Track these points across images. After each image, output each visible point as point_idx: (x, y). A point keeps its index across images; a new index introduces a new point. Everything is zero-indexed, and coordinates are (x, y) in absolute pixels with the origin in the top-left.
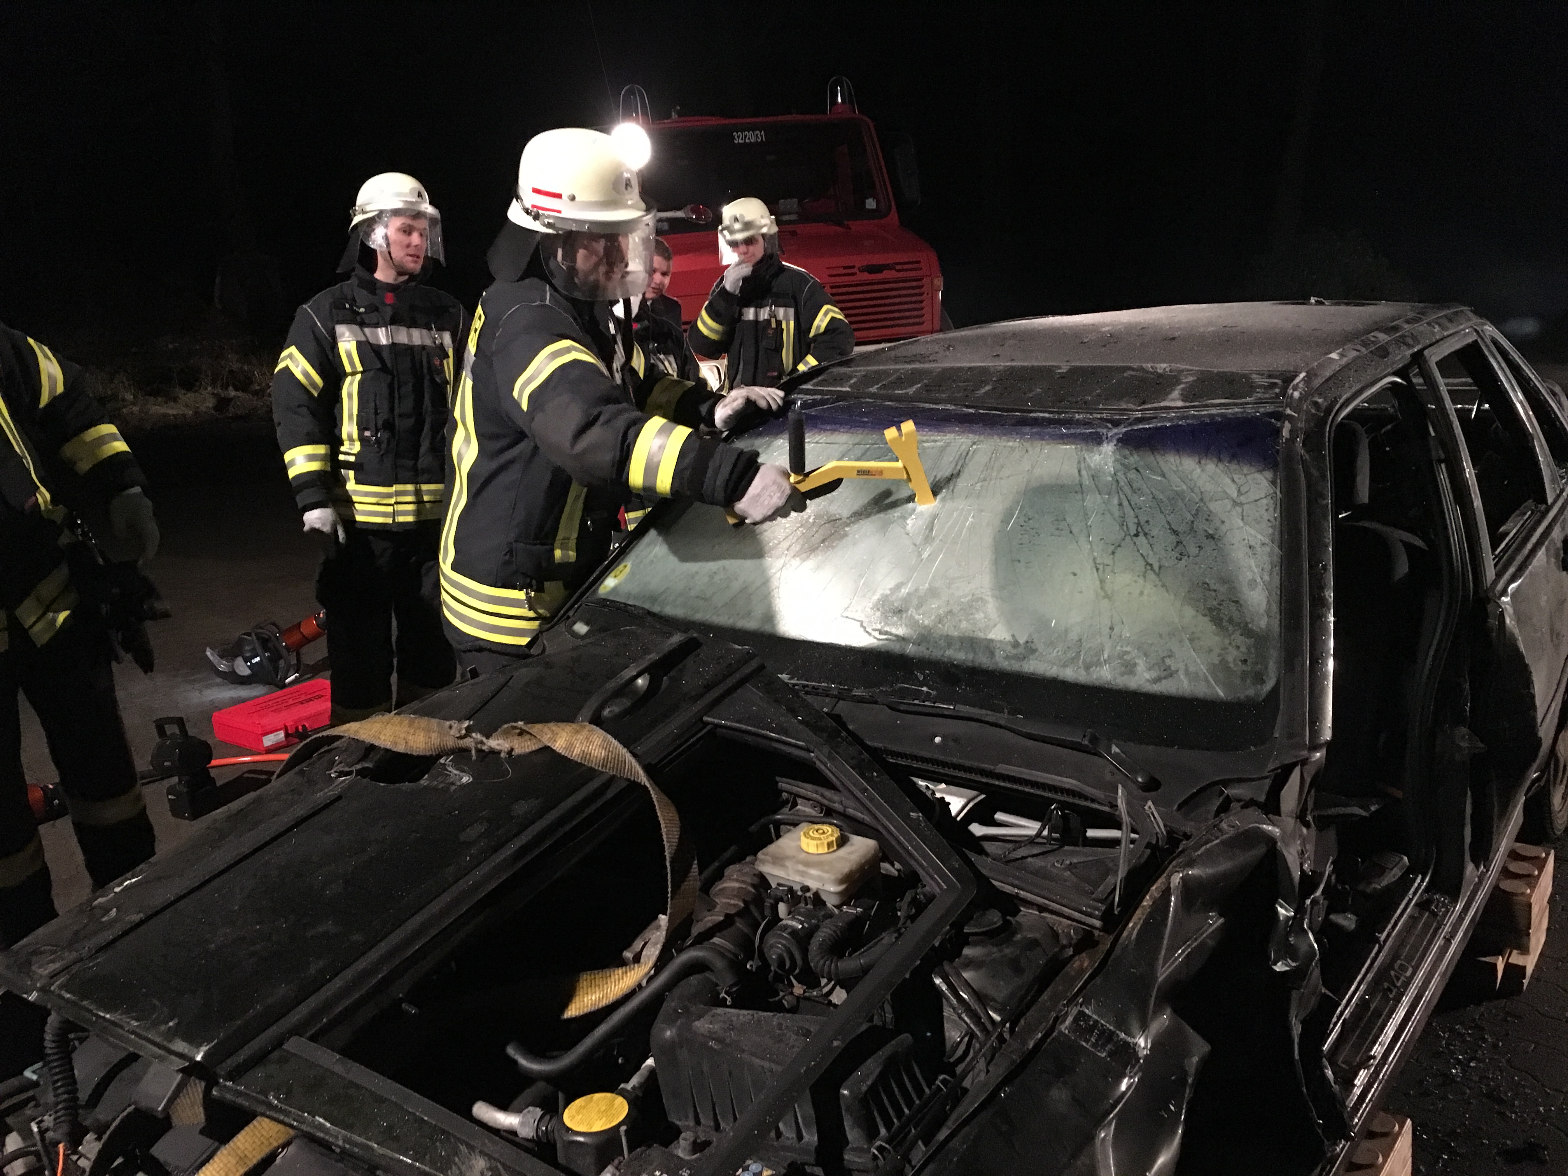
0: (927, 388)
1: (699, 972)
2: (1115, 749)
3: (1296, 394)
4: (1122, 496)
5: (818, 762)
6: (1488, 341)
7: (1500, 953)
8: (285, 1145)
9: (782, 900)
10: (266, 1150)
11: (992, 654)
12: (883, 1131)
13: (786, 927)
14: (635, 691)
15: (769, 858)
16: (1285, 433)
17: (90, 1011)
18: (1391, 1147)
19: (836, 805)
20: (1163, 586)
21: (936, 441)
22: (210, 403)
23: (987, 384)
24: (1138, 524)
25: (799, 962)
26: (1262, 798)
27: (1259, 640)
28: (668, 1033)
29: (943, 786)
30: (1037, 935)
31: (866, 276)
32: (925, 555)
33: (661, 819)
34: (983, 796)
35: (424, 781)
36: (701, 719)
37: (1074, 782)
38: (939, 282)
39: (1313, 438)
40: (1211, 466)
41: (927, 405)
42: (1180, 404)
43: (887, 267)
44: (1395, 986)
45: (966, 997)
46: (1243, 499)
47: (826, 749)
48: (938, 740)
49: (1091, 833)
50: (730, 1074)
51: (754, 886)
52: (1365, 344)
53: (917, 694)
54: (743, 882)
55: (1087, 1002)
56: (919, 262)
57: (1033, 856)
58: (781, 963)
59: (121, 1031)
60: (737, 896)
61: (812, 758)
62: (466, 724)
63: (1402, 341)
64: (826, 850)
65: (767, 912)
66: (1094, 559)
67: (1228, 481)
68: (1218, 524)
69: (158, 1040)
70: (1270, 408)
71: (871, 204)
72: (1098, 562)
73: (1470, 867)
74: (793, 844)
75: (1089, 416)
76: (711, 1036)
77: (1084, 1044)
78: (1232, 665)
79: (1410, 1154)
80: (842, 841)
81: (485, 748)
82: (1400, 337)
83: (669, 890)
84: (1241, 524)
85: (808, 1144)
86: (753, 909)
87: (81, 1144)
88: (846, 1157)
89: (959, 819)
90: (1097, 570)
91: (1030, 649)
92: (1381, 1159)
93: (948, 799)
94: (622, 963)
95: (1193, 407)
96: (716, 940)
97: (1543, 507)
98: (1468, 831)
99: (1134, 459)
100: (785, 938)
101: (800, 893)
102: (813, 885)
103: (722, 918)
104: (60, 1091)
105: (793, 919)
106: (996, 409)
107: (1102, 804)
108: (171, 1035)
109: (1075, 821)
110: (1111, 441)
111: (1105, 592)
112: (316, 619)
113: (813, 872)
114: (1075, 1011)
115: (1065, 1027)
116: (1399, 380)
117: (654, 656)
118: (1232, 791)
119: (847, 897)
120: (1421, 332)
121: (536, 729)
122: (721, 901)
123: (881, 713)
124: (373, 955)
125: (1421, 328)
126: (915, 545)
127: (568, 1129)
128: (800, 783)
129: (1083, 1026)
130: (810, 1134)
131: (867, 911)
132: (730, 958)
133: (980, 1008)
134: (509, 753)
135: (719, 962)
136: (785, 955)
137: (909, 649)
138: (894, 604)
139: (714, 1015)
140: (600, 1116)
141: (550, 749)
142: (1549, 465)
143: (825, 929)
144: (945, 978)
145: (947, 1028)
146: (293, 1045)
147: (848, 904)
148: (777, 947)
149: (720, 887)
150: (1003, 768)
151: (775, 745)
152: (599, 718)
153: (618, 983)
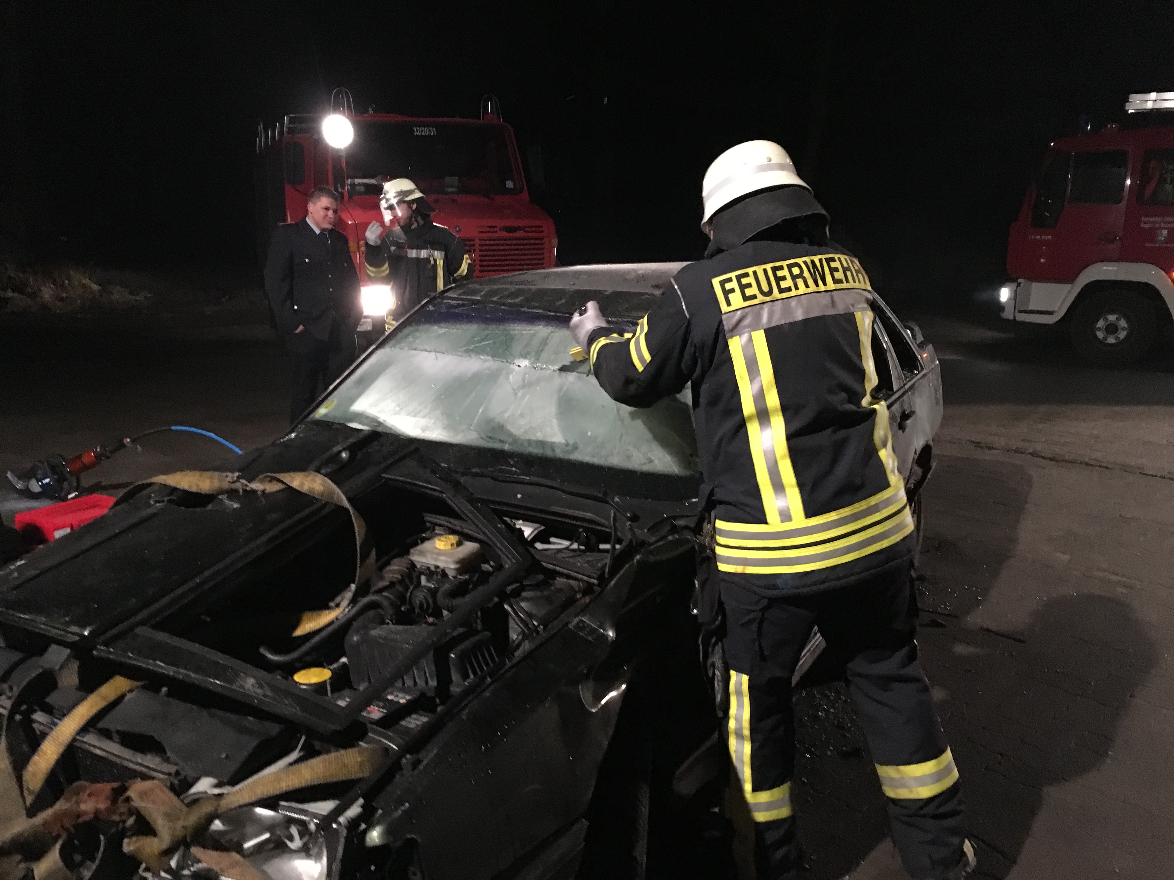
0: (527, 300)
1: (374, 609)
2: (617, 499)
5: (447, 500)
8: (131, 691)
9: (423, 574)
10: (119, 693)
11: (553, 450)
12: (471, 676)
13: (425, 587)
14: (340, 460)
15: (417, 552)
17: (15, 616)
19: (457, 528)
21: (530, 330)
23: (563, 299)
25: (432, 604)
26: (692, 525)
28: (355, 639)
29: (520, 521)
30: (562, 587)
31: (504, 234)
32: (519, 395)
34: (542, 527)
35: (210, 507)
36: (380, 475)
37: (592, 515)
38: (555, 241)
41: (526, 310)
45: (522, 616)
47: (453, 492)
48: (519, 496)
49: (600, 546)
50: (390, 654)
51: (408, 568)
53: (510, 472)
54: (400, 566)
55: (584, 615)
57: (568, 557)
58: (421, 605)
59: (35, 624)
60: (398, 573)
61: (444, 498)
62: (237, 474)
64: (450, 548)
65: (415, 580)
69: (60, 626)
71: (510, 184)
74: (432, 545)
76: (380, 637)
77: (581, 634)
80: (459, 544)
81: (248, 489)
83: (358, 565)
85: (431, 686)
86: (407, 580)
88: (451, 689)
89: (529, 539)
91: (575, 448)
93: (523, 528)
94: (328, 608)
96: (384, 594)
100: (425, 592)
101: (434, 569)
102: (442, 565)
103: (388, 584)
105: (430, 583)
107: (606, 527)
108: (68, 624)
109: (593, 539)
112: (94, 452)
113: (443, 558)
114: (577, 619)
115: (572, 625)
117: (353, 440)
119: (460, 571)
121: (281, 476)
122: (388, 576)
123: (488, 482)
126: (514, 389)
127: (297, 683)
128: (439, 517)
129: (581, 626)
130: (432, 680)
131: (471, 578)
132: (392, 603)
133: (528, 621)
134: (263, 491)
135: (386, 603)
136: (424, 601)
137: (506, 447)
138: (499, 423)
139: (381, 628)
140: (315, 676)
141: (290, 488)
142: (896, 369)
143: (447, 586)
144: (511, 606)
145: (510, 631)
146: (139, 630)
147: (461, 575)
148: (419, 596)
149: (388, 568)
150: (554, 509)
151: (424, 490)
152: (319, 472)
153: (326, 618)
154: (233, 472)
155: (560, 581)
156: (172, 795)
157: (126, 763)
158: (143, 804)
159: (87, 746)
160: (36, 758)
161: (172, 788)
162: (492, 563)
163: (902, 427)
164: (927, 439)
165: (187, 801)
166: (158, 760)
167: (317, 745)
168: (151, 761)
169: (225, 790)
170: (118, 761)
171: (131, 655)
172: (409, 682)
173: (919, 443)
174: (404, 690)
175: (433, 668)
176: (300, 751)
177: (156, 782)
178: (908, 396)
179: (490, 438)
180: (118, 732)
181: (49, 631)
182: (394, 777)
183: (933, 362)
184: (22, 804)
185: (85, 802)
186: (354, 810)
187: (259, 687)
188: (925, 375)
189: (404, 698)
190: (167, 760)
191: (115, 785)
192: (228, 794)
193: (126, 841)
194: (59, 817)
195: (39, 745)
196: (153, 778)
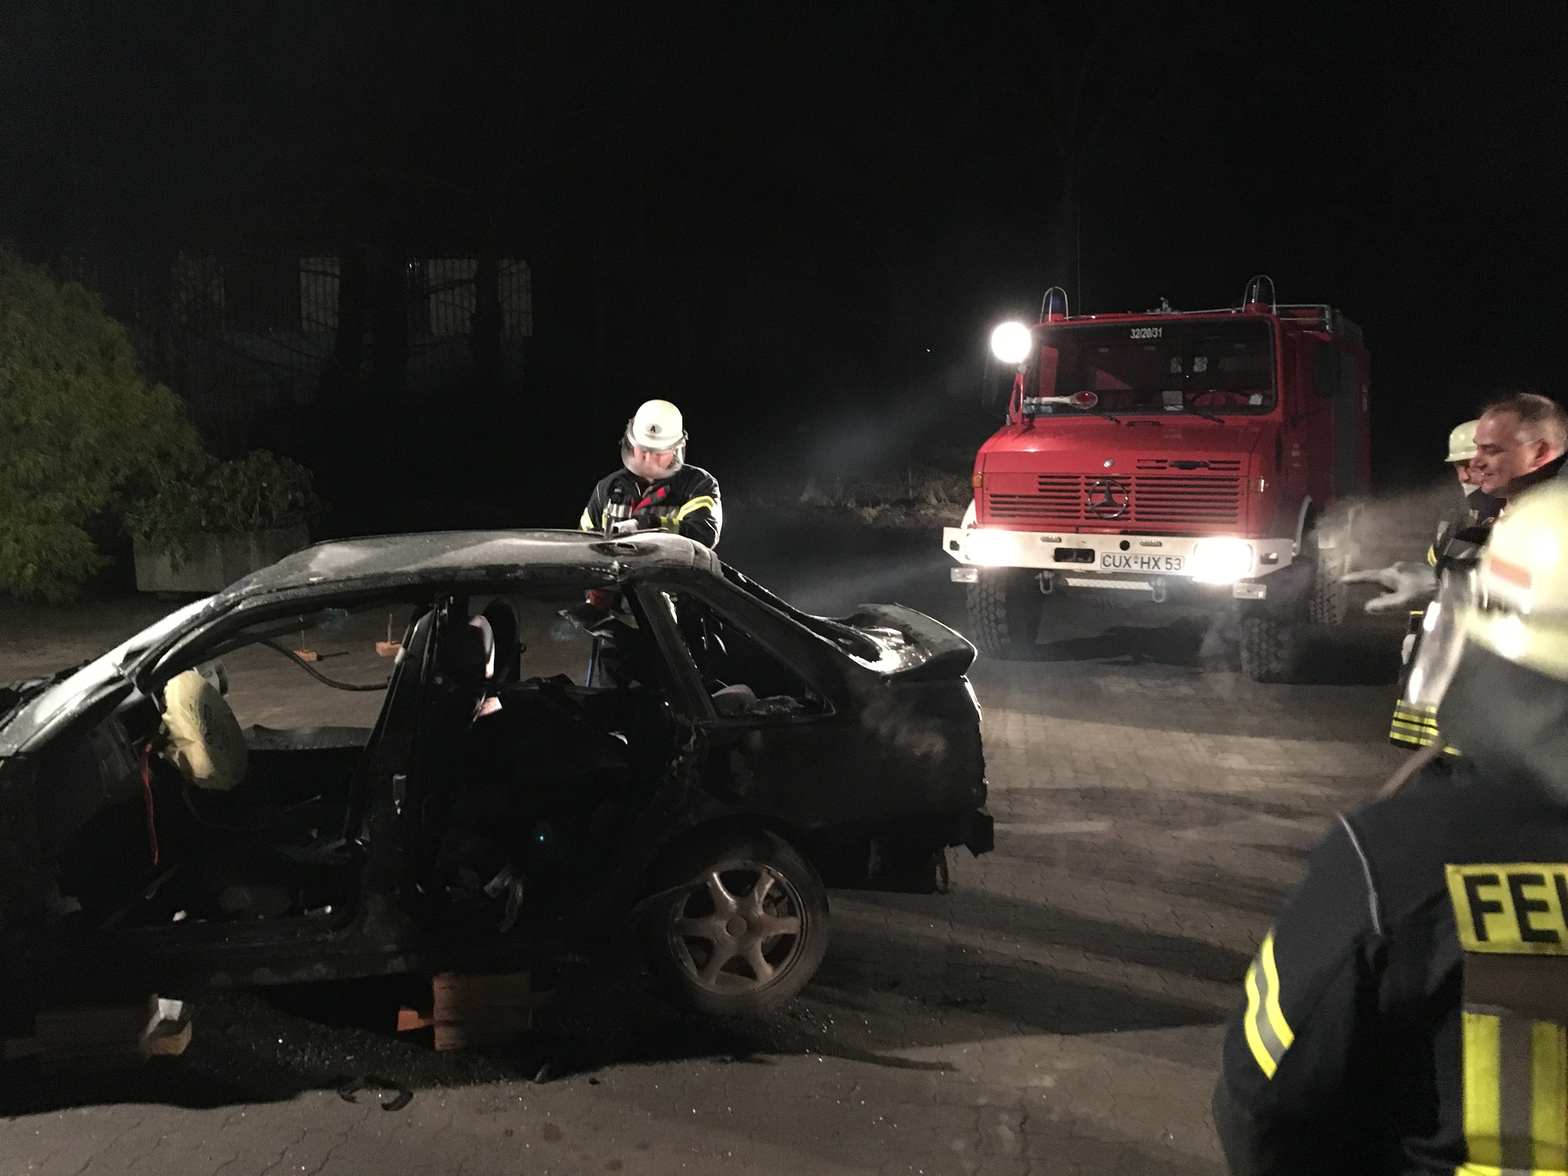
31: (1176, 472)
43: (1201, 464)
56: (1239, 462)
71: (1256, 400)
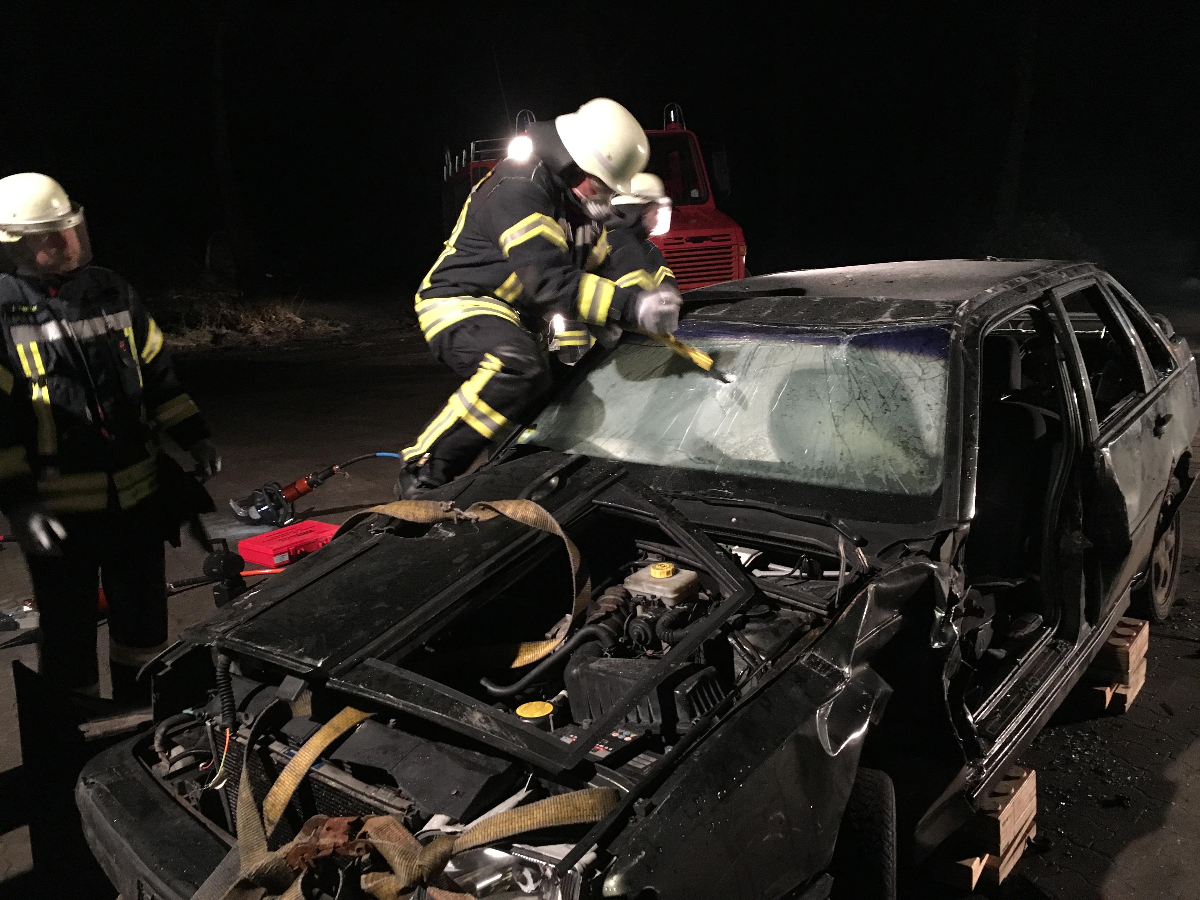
0: (730, 312)
1: (592, 641)
2: (841, 522)
3: (961, 313)
4: (851, 376)
5: (662, 526)
6: (1105, 285)
7: (1110, 685)
8: (361, 722)
9: (639, 603)
10: (350, 725)
12: (699, 714)
13: (642, 617)
14: (550, 487)
15: (631, 581)
16: (953, 337)
17: (252, 647)
18: (1021, 785)
19: (672, 554)
20: (874, 428)
21: (735, 344)
22: (208, 338)
23: (768, 309)
24: (860, 392)
25: (650, 636)
26: (929, 550)
27: (932, 461)
28: (575, 671)
29: (737, 547)
30: (789, 618)
31: (690, 245)
32: (728, 412)
33: (569, 552)
34: (761, 553)
35: (426, 536)
36: (591, 501)
37: (814, 539)
38: (743, 249)
39: (971, 339)
40: (906, 358)
41: (730, 323)
42: (889, 320)
43: (706, 238)
44: (1027, 690)
45: (747, 649)
46: (925, 376)
47: (666, 517)
48: (734, 520)
49: (826, 573)
50: (611, 690)
51: (622, 598)
52: (1011, 284)
53: (722, 495)
54: (615, 595)
55: (816, 650)
56: (729, 235)
57: (791, 585)
58: (639, 636)
59: (271, 655)
60: (613, 603)
61: (657, 524)
62: (451, 503)
63: (1038, 283)
64: (666, 576)
65: (630, 611)
66: (833, 413)
67: (916, 366)
68: (909, 392)
69: (294, 658)
70: (946, 322)
71: (695, 193)
72: (835, 415)
73: (1085, 626)
74: (646, 574)
75: (832, 328)
76: (600, 670)
77: (813, 670)
78: (914, 475)
79: (1035, 792)
80: (675, 572)
81: (462, 517)
82: (1037, 280)
83: (575, 592)
84: (924, 392)
85: (656, 724)
86: (622, 610)
87: (238, 729)
88: (678, 727)
89: (746, 566)
90: (834, 420)
91: (791, 467)
92: (1013, 791)
93: (739, 554)
94: (545, 639)
95: (898, 322)
96: (601, 624)
97: (1141, 395)
98: (1083, 601)
99: (859, 353)
100: (642, 623)
101: (650, 599)
102: (658, 595)
103: (604, 614)
104: (225, 700)
105: (647, 613)
106: (774, 324)
107: (830, 553)
108: (301, 655)
109: (817, 566)
110: (845, 343)
111: (839, 432)
112: (307, 479)
113: (659, 587)
114: (808, 654)
115: (803, 661)
116: (1035, 307)
117: (562, 466)
118: (912, 547)
119: (678, 601)
120: (1052, 278)
121: (493, 504)
122: (603, 605)
123: (701, 506)
124: (410, 618)
125: (1053, 275)
126: (722, 407)
127: (520, 717)
128: (650, 543)
129: (813, 662)
130: (657, 718)
131: (690, 608)
132: (610, 634)
133: (755, 654)
134: (477, 519)
135: (603, 635)
136: (642, 632)
137: (717, 468)
138: (708, 442)
139: (601, 661)
140: (538, 711)
141: (502, 515)
142: (1148, 368)
143: (665, 618)
144: (735, 638)
145: (736, 666)
146: (369, 661)
147: (679, 604)
148: (637, 628)
149: (603, 598)
150: (772, 533)
151: (636, 516)
152: (530, 499)
153: (543, 649)
154: (447, 501)
155: (785, 611)
156: (406, 832)
157: (359, 796)
158: (380, 841)
159: (322, 777)
160: (275, 788)
161: (406, 824)
162: (709, 592)
163: (1157, 433)
164: (1185, 447)
165: (421, 838)
166: (390, 794)
167: (545, 783)
168: (383, 795)
169: (458, 828)
170: (353, 793)
171: (362, 687)
172: (632, 719)
173: (1176, 452)
174: (628, 727)
175: (658, 705)
176: (527, 790)
177: (390, 817)
178: (1163, 398)
179: (699, 459)
180: (349, 763)
181: (285, 663)
182: (627, 822)
183: (1187, 358)
184: (263, 833)
185: (324, 836)
186: (589, 857)
187: (485, 722)
188: (1179, 374)
189: (629, 736)
190: (398, 794)
191: (352, 819)
192: (461, 832)
193: (363, 877)
194: (300, 851)
195: (278, 776)
196: (387, 813)
